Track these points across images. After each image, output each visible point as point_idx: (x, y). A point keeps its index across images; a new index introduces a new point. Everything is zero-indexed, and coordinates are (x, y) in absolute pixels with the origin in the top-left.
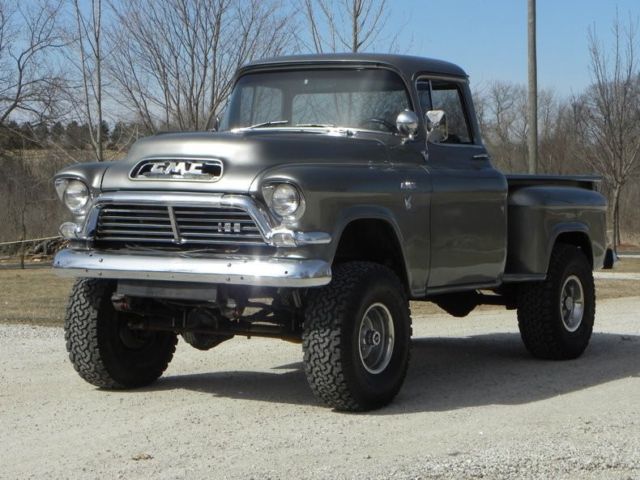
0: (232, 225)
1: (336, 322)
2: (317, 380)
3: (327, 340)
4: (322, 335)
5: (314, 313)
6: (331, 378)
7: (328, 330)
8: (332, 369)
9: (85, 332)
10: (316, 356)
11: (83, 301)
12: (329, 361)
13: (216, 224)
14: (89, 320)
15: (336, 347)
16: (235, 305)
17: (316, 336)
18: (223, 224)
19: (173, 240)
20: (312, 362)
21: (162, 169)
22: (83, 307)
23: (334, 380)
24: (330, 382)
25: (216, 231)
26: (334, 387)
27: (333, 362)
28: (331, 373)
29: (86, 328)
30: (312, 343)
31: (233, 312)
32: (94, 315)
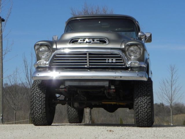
0: (112, 60)
1: (149, 94)
2: (140, 115)
3: (146, 100)
4: (144, 98)
5: (139, 91)
6: (146, 113)
7: (146, 97)
8: (147, 110)
9: (40, 102)
10: (141, 106)
11: (39, 91)
12: (146, 108)
13: (106, 60)
14: (42, 98)
15: (149, 102)
16: (114, 88)
17: (141, 99)
18: (108, 60)
19: (86, 66)
20: (139, 108)
21: (82, 41)
22: (39, 93)
23: (147, 114)
24: (145, 115)
25: (106, 62)
26: (146, 117)
27: (148, 108)
28: (146, 112)
29: (41, 101)
30: (140, 101)
31: (112, 90)
32: (44, 96)
